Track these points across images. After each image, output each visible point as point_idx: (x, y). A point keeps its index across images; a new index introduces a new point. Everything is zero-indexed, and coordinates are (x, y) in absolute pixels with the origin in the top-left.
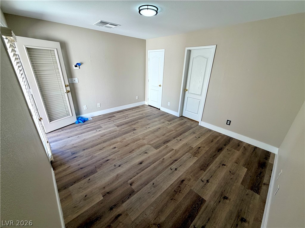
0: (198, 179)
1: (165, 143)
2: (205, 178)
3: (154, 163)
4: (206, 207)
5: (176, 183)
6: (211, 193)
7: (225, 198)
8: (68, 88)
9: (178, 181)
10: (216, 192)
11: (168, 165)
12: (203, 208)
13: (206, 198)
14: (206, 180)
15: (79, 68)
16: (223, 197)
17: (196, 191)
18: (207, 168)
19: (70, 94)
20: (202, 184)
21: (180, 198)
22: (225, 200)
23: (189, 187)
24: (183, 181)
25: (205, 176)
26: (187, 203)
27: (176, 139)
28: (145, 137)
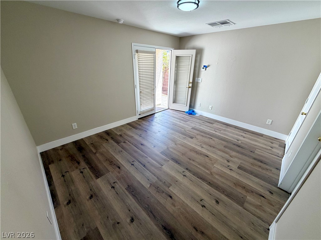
0: (118, 180)
2: (117, 186)
3: (142, 151)
4: (92, 178)
5: (118, 163)
6: (101, 186)
7: (91, 197)
8: (191, 85)
9: (120, 165)
10: (100, 190)
11: (139, 160)
12: (93, 176)
13: (99, 181)
14: (115, 187)
15: (206, 70)
16: (93, 195)
17: (107, 174)
18: (130, 192)
19: (190, 89)
20: (112, 181)
21: (106, 164)
22: (90, 196)
23: (113, 170)
24: (119, 168)
25: (120, 187)
26: (100, 167)
27: (187, 171)
28: (180, 145)
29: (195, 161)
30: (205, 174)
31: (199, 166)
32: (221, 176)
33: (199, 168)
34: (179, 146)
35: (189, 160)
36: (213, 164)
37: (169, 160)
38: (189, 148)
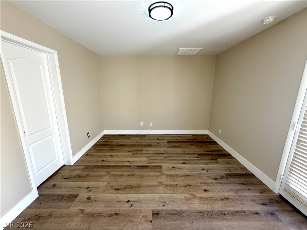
1: (146, 167)
27: (129, 165)
28: (157, 186)
29: (127, 176)
30: (114, 170)
31: (121, 173)
32: (100, 176)
33: (121, 172)
34: (156, 183)
35: (133, 173)
36: (108, 183)
37: (149, 164)
38: (143, 188)
